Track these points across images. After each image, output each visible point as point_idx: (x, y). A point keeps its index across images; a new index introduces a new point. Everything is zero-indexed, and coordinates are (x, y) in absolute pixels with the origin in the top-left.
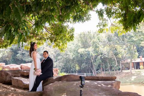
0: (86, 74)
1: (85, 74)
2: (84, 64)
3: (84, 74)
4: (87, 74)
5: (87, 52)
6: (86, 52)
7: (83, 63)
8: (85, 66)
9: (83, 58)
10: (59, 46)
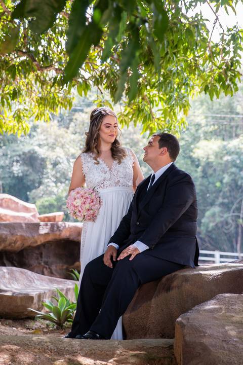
0: (221, 256)
1: (217, 254)
2: (216, 209)
3: (212, 256)
4: (227, 257)
5: (235, 157)
6: (229, 153)
7: (212, 204)
8: (218, 219)
9: (214, 183)
10: (148, 117)
